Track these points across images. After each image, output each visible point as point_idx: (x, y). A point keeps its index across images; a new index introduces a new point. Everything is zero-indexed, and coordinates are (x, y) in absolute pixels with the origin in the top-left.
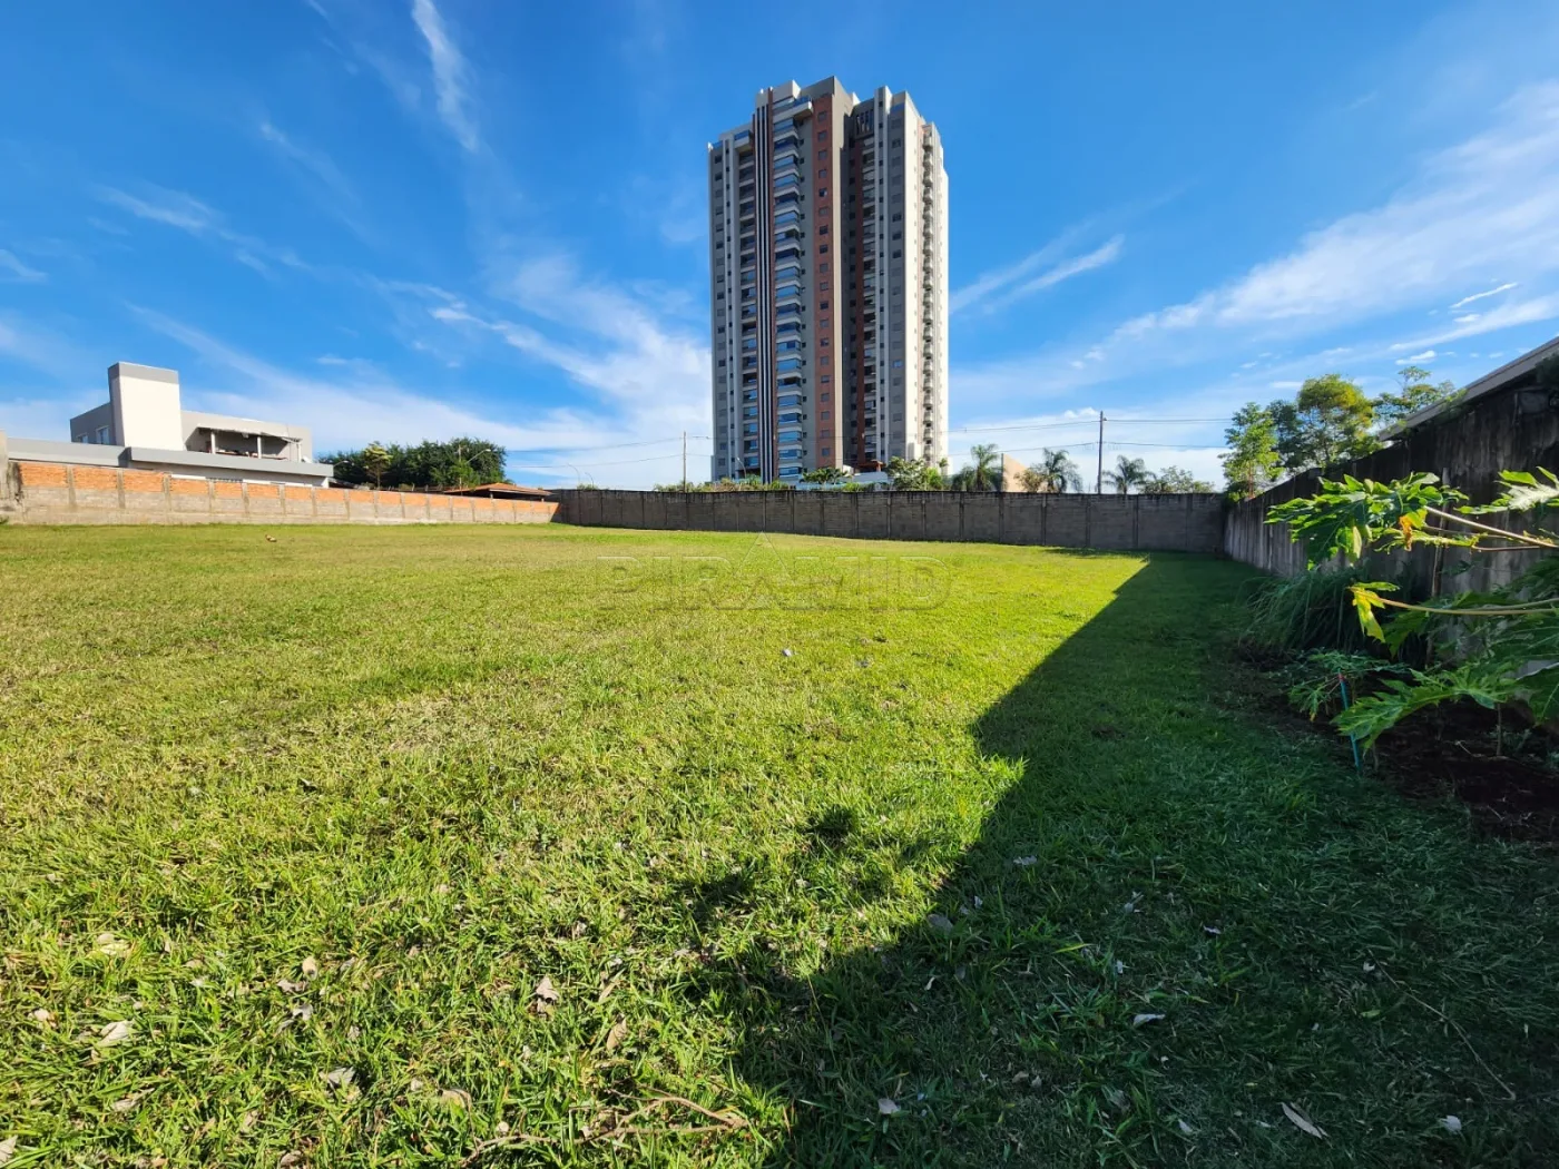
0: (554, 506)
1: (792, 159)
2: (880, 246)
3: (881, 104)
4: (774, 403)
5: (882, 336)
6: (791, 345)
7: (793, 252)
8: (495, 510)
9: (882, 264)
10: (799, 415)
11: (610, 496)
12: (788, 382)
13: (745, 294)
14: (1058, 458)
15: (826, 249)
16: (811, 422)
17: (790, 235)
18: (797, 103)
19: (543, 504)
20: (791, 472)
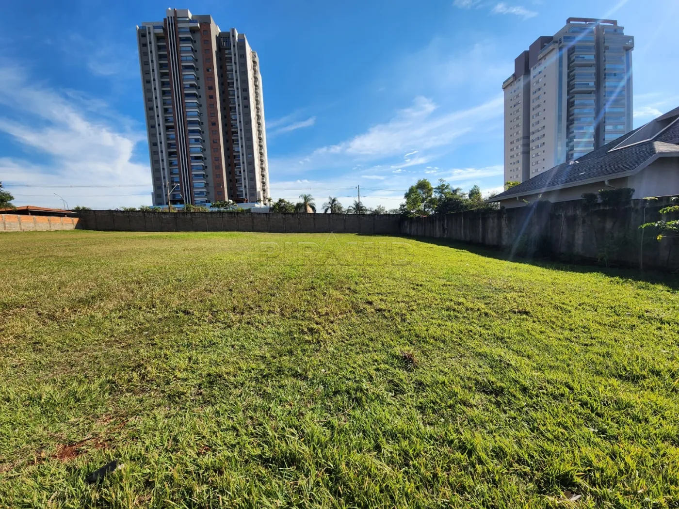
0: (76, 220)
1: (190, 49)
2: (238, 102)
3: (234, 36)
4: (190, 168)
5: (242, 142)
6: (197, 140)
7: (194, 95)
8: (35, 223)
9: (239, 109)
10: (204, 175)
11: (120, 214)
12: (197, 158)
13: (166, 111)
14: (334, 201)
15: (212, 97)
16: (211, 178)
17: (192, 86)
18: (190, 21)
19: (70, 219)
20: (202, 202)
